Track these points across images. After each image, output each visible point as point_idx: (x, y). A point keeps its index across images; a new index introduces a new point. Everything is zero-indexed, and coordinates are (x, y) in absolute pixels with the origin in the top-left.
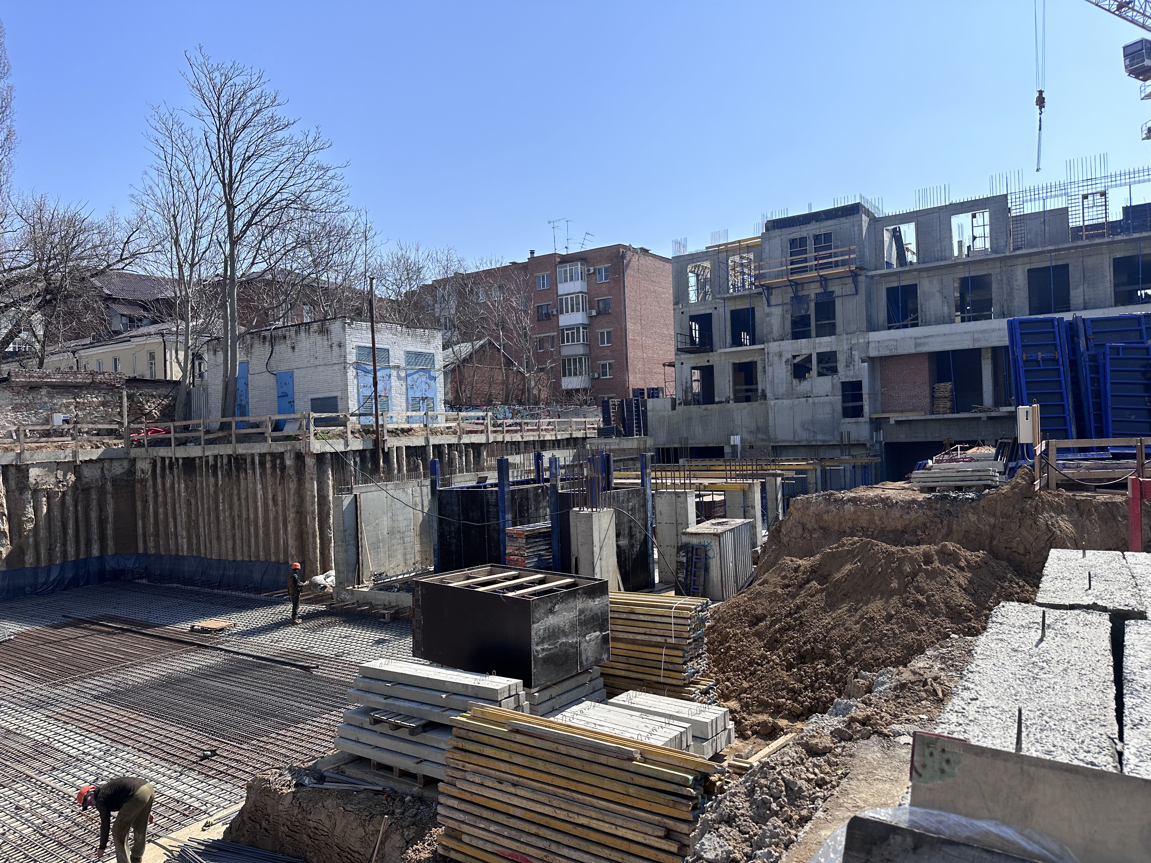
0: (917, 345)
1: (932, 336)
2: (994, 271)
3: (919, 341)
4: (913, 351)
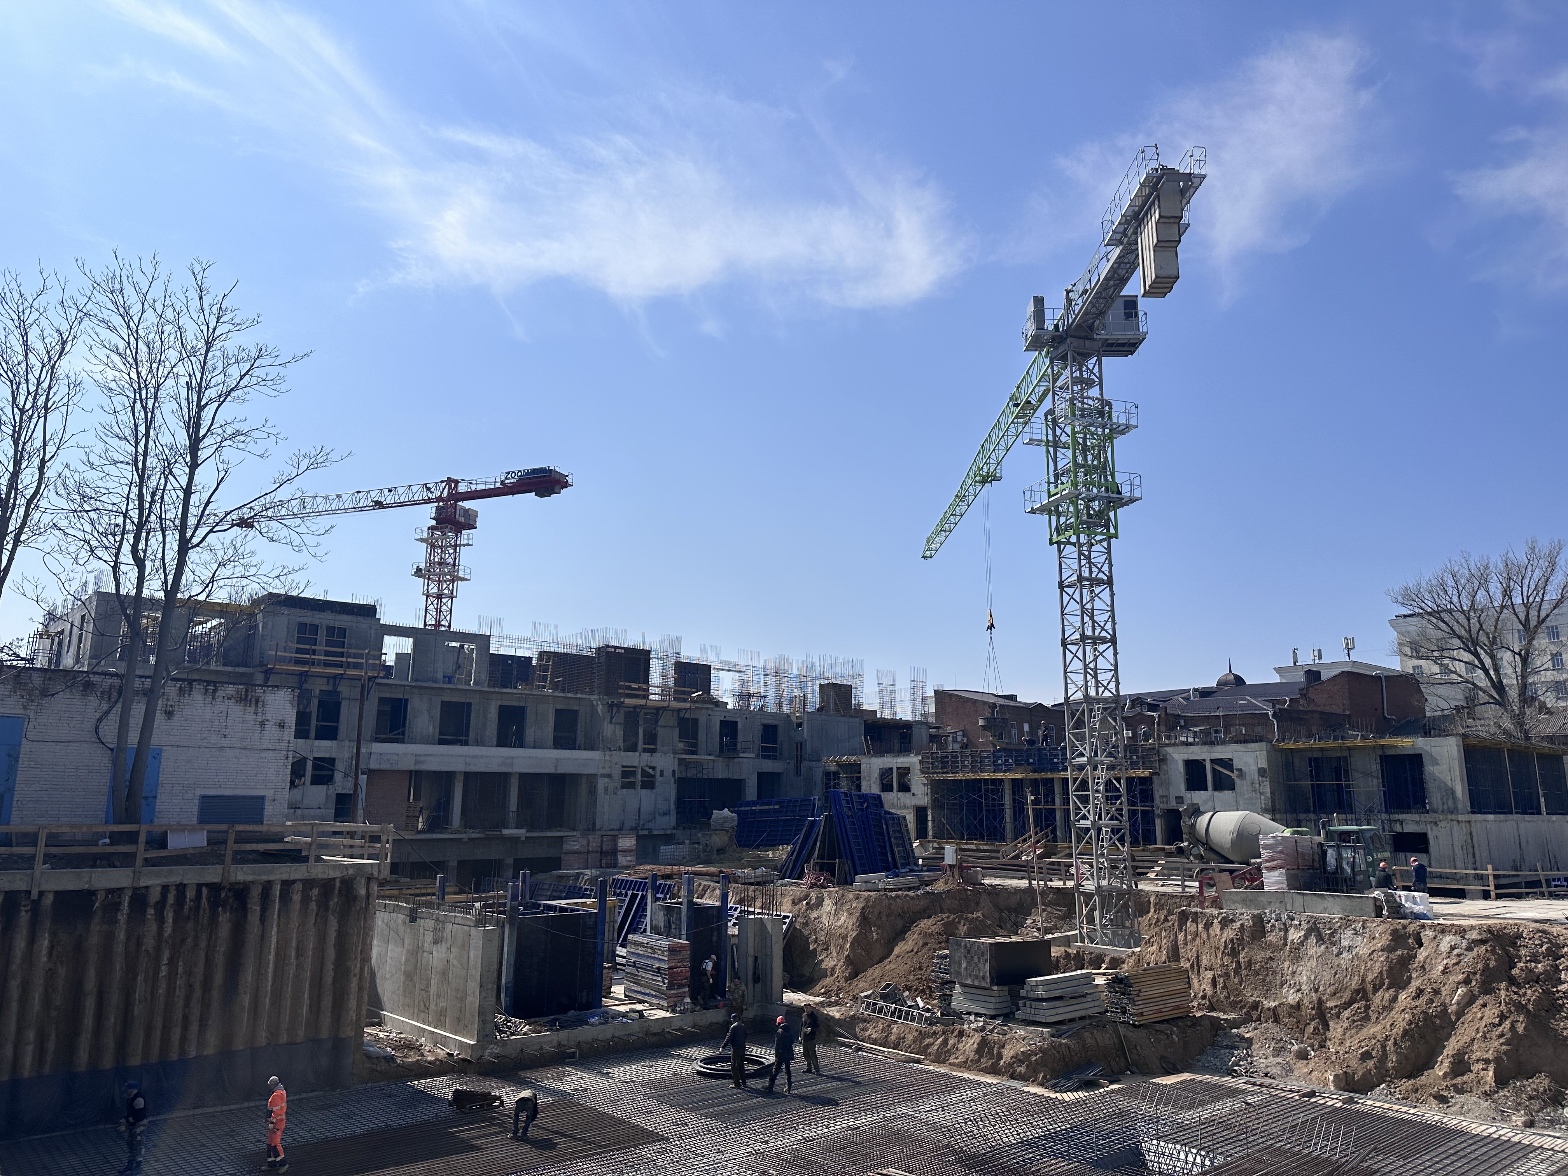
0: (417, 762)
2: (475, 701)
3: (418, 758)
4: (412, 768)
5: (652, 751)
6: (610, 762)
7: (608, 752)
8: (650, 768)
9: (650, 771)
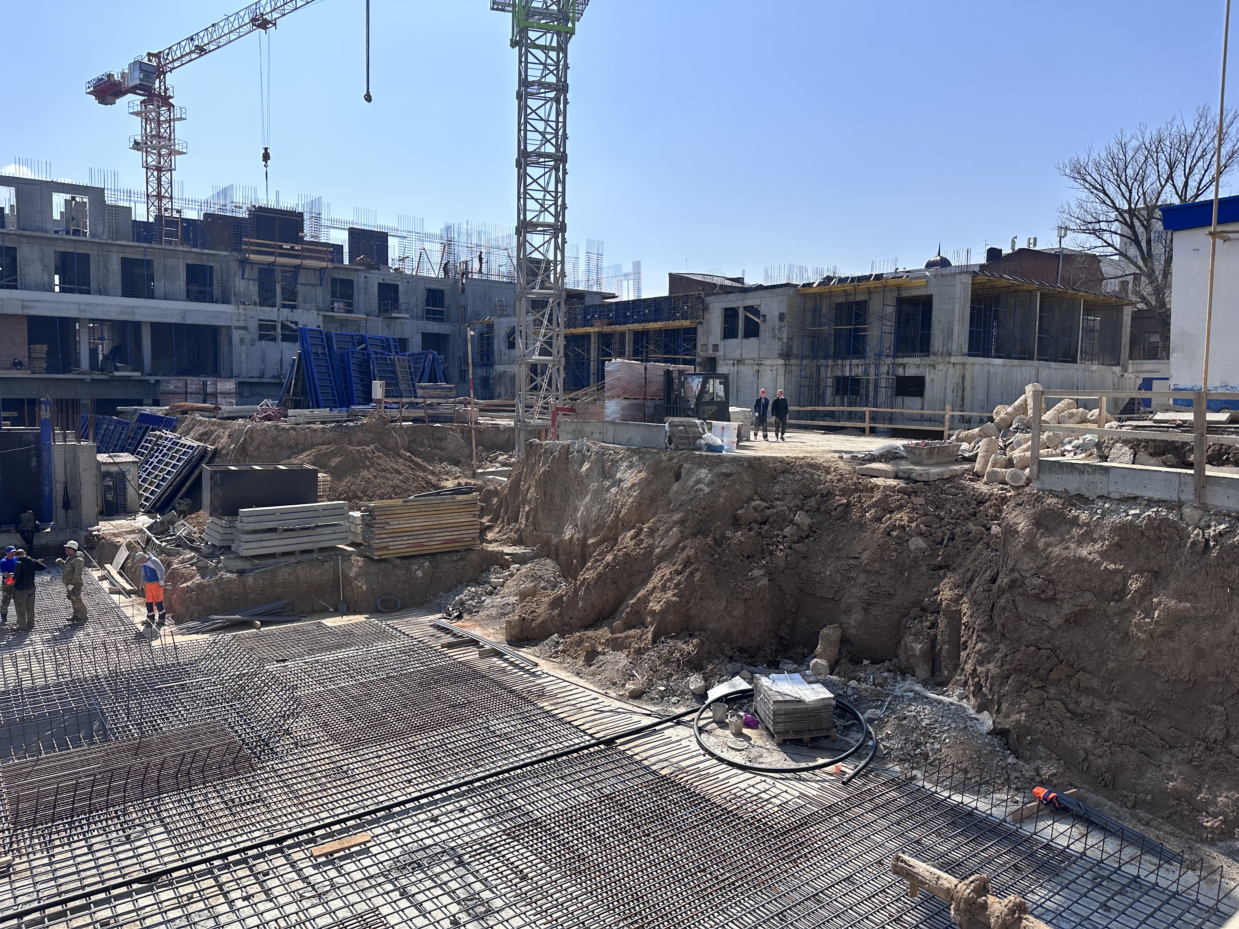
0: (23, 307)
1: (40, 301)
2: (93, 252)
3: (25, 303)
4: (20, 312)
5: (293, 307)
6: (245, 315)
7: (241, 306)
8: (292, 322)
9: (293, 326)
